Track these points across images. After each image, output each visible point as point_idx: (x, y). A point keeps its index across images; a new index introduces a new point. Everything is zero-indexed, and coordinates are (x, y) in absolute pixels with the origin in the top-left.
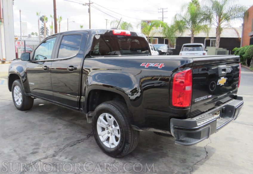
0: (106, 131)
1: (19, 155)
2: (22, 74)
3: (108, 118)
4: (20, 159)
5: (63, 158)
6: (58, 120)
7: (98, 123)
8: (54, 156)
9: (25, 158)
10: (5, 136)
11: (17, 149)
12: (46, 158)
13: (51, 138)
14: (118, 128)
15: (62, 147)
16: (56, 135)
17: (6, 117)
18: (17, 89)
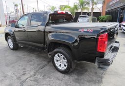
0: (59, 62)
1: (16, 76)
2: (12, 33)
3: (60, 56)
4: (17, 78)
5: (39, 76)
6: (32, 55)
7: (55, 58)
8: (34, 75)
9: (20, 77)
10: (7, 65)
11: (15, 73)
12: (30, 77)
13: (31, 65)
14: (66, 60)
15: (37, 70)
16: (32, 63)
17: (6, 54)
18: (10, 40)
